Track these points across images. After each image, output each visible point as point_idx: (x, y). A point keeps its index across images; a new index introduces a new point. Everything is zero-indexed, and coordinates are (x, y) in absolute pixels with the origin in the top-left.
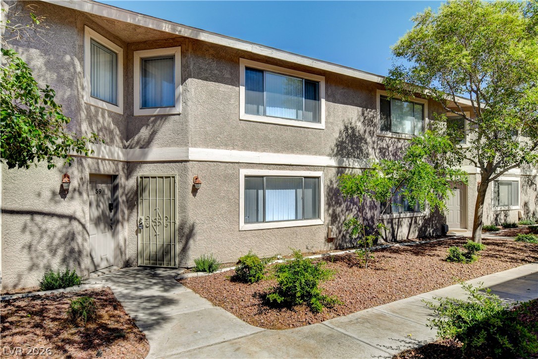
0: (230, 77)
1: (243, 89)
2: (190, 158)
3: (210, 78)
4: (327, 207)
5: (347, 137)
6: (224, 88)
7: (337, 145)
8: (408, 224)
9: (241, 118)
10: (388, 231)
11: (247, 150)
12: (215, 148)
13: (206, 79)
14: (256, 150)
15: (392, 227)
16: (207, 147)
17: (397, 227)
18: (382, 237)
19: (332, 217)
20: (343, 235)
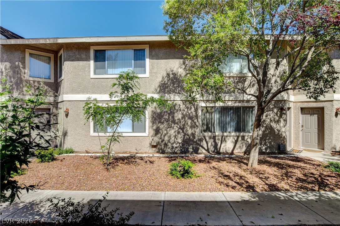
0: (85, 57)
1: (92, 62)
2: (64, 100)
3: (75, 60)
4: (151, 124)
5: (168, 81)
6: (81, 63)
7: (160, 86)
8: (234, 141)
9: (91, 77)
10: (209, 144)
11: (95, 94)
12: (77, 94)
13: (73, 61)
14: (100, 94)
15: (215, 141)
16: (73, 94)
17: (220, 142)
18: (204, 148)
19: (156, 131)
20: (165, 143)
